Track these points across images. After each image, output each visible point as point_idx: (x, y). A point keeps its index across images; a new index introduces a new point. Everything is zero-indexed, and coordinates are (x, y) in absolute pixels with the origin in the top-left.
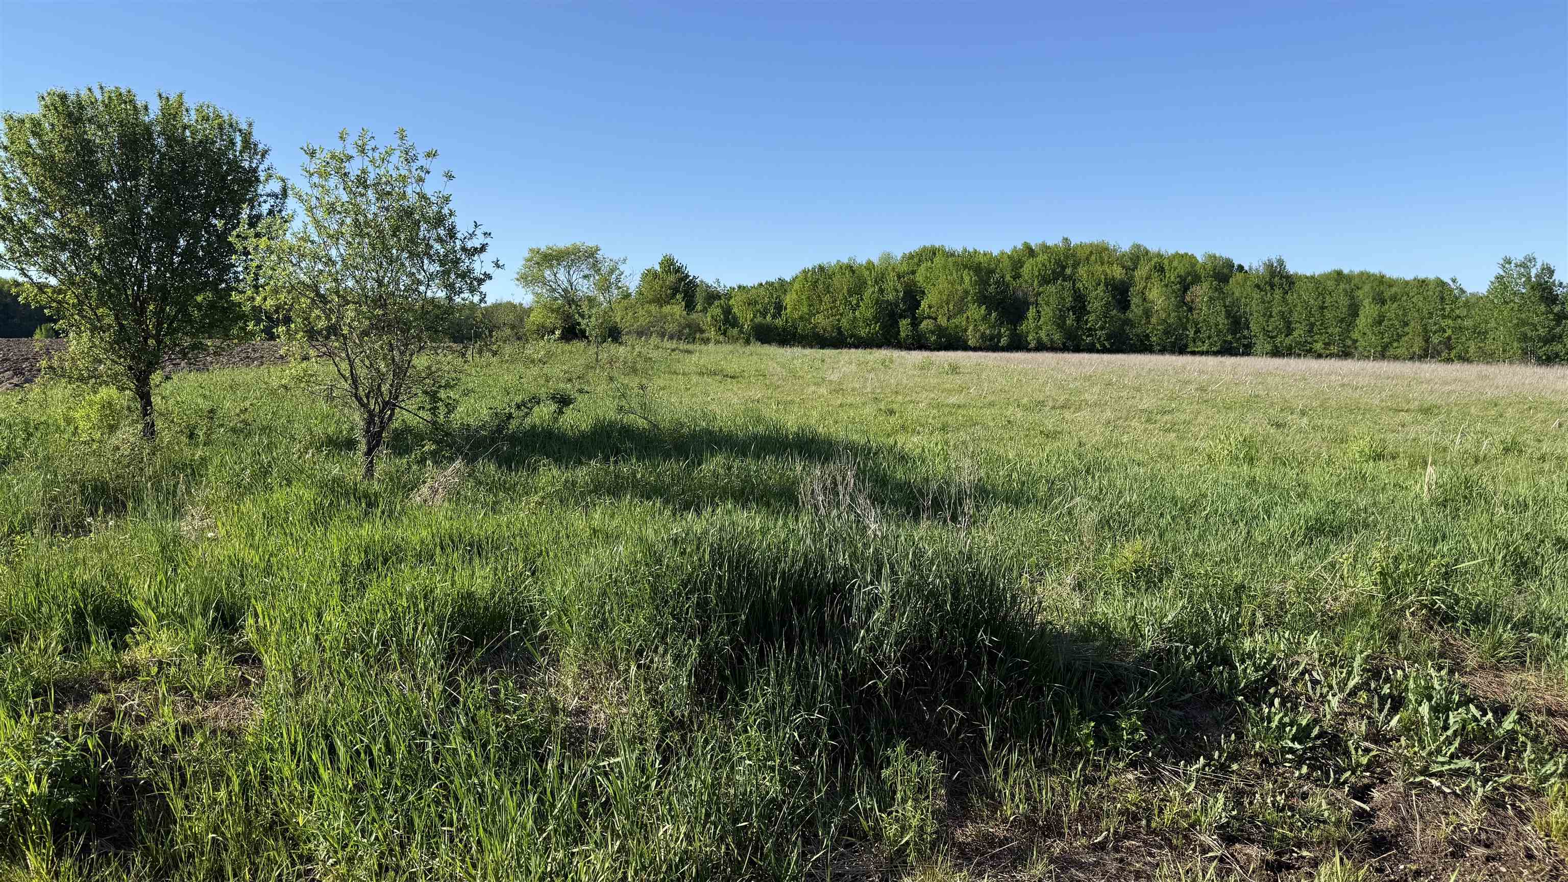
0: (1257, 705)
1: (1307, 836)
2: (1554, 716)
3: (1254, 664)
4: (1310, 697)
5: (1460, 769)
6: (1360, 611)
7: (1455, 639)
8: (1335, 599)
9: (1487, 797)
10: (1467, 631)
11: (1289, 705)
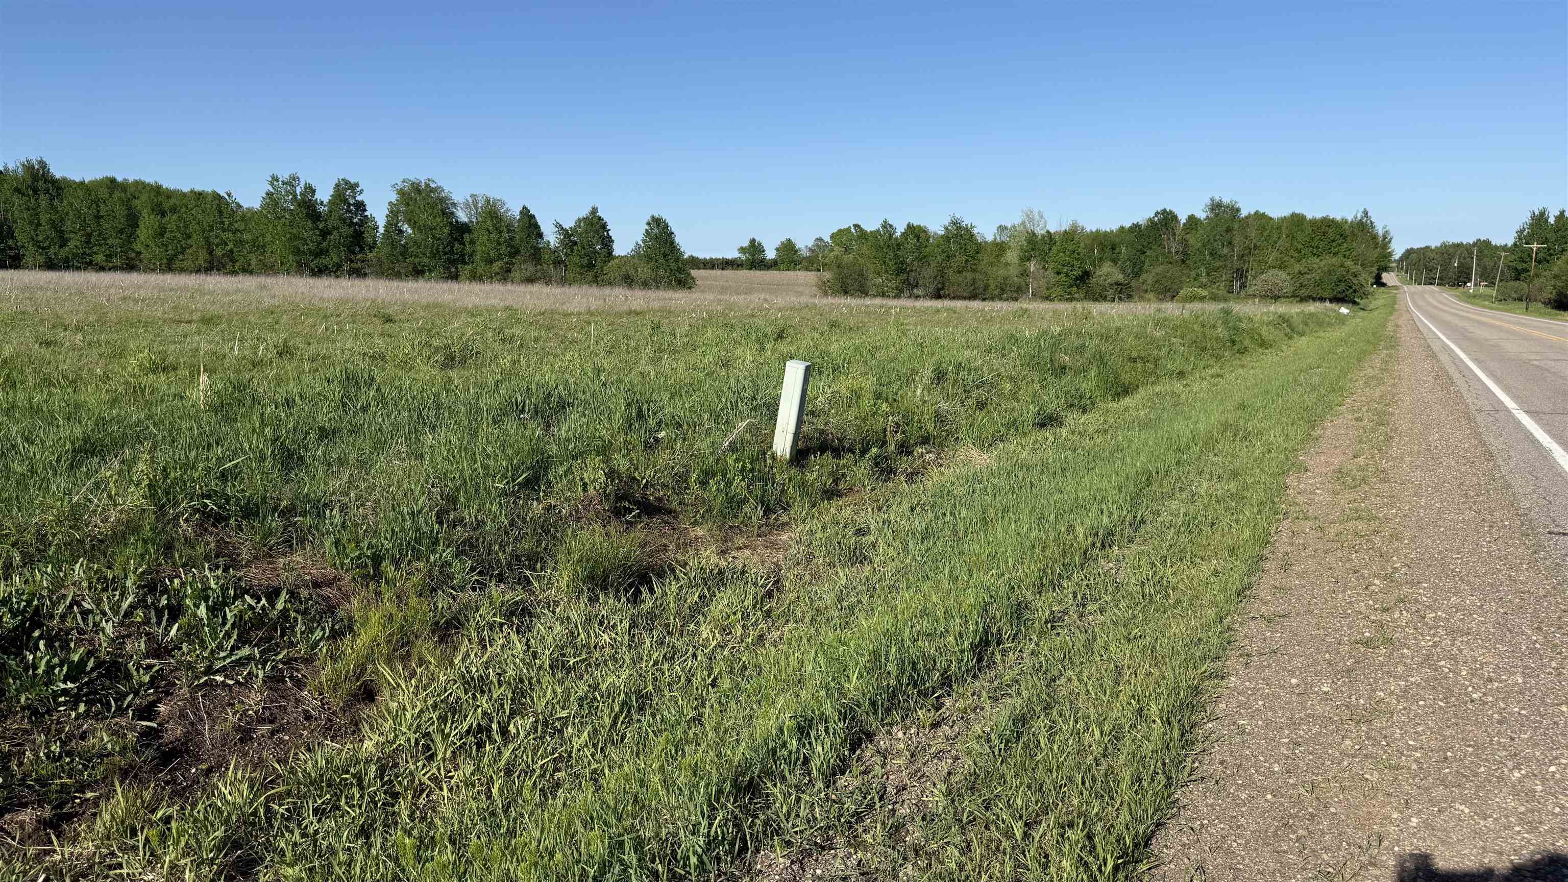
0: (19, 654)
1: (90, 775)
2: (320, 587)
3: (11, 610)
4: (82, 630)
5: (240, 658)
6: (131, 527)
7: (230, 537)
8: (104, 521)
9: (267, 677)
10: (240, 527)
11: (57, 644)
